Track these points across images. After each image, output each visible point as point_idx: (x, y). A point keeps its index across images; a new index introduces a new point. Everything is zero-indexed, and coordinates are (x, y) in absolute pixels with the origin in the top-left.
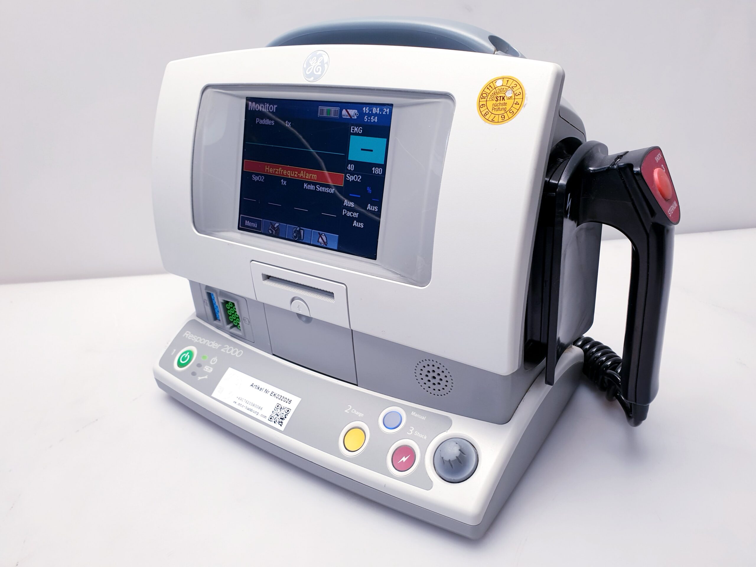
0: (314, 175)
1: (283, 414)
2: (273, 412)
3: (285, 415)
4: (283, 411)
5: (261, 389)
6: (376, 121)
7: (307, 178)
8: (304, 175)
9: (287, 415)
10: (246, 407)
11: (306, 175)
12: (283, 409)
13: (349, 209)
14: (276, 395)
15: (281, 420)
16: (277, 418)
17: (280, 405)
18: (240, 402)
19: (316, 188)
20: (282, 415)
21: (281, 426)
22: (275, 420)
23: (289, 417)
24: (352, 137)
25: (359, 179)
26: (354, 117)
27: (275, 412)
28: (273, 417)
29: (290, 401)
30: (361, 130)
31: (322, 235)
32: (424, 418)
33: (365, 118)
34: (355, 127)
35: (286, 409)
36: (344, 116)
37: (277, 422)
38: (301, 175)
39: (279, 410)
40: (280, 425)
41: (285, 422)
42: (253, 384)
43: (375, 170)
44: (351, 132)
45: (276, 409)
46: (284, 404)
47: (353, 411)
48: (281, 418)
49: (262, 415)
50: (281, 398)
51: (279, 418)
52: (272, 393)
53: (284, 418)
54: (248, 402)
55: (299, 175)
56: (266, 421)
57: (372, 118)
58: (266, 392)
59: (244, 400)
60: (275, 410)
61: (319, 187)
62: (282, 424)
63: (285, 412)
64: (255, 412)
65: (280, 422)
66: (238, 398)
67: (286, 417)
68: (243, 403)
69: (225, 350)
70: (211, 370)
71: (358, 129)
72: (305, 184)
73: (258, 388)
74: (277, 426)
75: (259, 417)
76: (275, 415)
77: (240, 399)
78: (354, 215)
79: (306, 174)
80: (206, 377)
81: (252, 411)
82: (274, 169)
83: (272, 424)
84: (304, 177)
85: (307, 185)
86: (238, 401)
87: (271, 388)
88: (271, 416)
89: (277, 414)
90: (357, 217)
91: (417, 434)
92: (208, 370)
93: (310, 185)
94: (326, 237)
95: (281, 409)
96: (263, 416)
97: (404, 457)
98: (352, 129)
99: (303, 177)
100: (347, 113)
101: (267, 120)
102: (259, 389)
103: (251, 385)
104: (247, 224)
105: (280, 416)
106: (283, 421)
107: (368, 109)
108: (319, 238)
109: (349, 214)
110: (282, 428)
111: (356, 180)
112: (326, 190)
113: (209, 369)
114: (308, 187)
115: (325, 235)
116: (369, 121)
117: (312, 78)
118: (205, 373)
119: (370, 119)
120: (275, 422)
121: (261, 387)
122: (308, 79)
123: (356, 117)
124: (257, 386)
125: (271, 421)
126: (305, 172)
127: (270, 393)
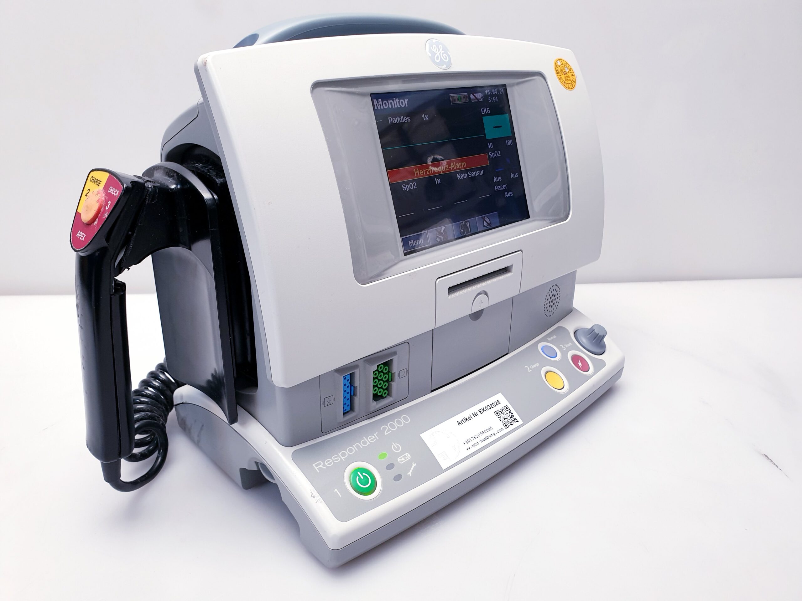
0: (463, 163)
1: (507, 413)
2: (501, 421)
3: (510, 413)
4: (505, 412)
5: (469, 418)
6: (497, 100)
7: (458, 168)
8: (454, 167)
9: (510, 411)
10: (480, 441)
11: (456, 166)
12: (503, 411)
13: (499, 184)
14: (485, 409)
15: (512, 418)
16: (509, 421)
17: (497, 411)
18: (472, 443)
19: (468, 175)
20: (508, 415)
21: (518, 421)
22: (510, 423)
23: (513, 411)
24: (484, 118)
25: (499, 154)
26: (480, 99)
27: (501, 418)
28: (506, 423)
29: (498, 402)
30: (489, 111)
31: (485, 218)
32: (555, 337)
33: (489, 99)
34: (484, 109)
35: (504, 409)
36: (473, 100)
37: (512, 422)
38: (452, 167)
39: (502, 415)
40: (516, 421)
41: (516, 416)
42: (458, 422)
43: (508, 143)
44: (482, 113)
45: (499, 416)
46: (499, 408)
47: (532, 367)
48: (511, 418)
49: (498, 432)
50: (491, 406)
51: (509, 419)
52: (480, 412)
53: (512, 415)
54: (476, 437)
55: (450, 167)
56: (506, 431)
57: (494, 99)
58: (476, 415)
59: (472, 439)
60: (500, 418)
61: (471, 173)
62: (517, 420)
63: (507, 411)
64: (491, 436)
65: (514, 420)
66: (466, 443)
67: (512, 413)
68: (475, 441)
69: (389, 430)
70: (409, 455)
71: (486, 110)
72: (458, 174)
73: (466, 420)
74: (516, 425)
75: (498, 435)
76: (505, 420)
77: (468, 442)
78: (504, 187)
79: (456, 164)
80: (414, 465)
81: (488, 437)
82: (424, 171)
83: (511, 428)
84: (456, 168)
85: (460, 175)
86: (470, 445)
87: (475, 409)
88: (503, 424)
89: (505, 419)
90: (506, 188)
91: (567, 346)
92: (405, 459)
93: (463, 174)
94: (488, 218)
95: (501, 413)
96: (500, 431)
97: (579, 363)
98: (482, 111)
99: (454, 169)
100: (474, 97)
101: (401, 117)
102: (468, 419)
103: (459, 424)
104: (412, 245)
105: (508, 417)
106: (514, 418)
107: (489, 91)
108: (484, 222)
109: (500, 188)
110: (521, 422)
111: (497, 156)
112: (477, 174)
113: (405, 456)
114: (461, 177)
115: (487, 217)
116: (492, 101)
117: (445, 66)
118: (409, 464)
119: (493, 100)
120: (512, 425)
121: (467, 417)
122: (441, 67)
123: (482, 100)
124: (463, 419)
125: (509, 427)
126: (455, 163)
127: (479, 413)
